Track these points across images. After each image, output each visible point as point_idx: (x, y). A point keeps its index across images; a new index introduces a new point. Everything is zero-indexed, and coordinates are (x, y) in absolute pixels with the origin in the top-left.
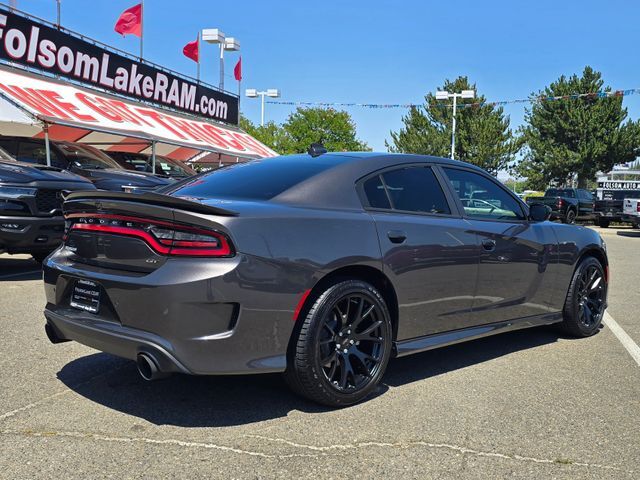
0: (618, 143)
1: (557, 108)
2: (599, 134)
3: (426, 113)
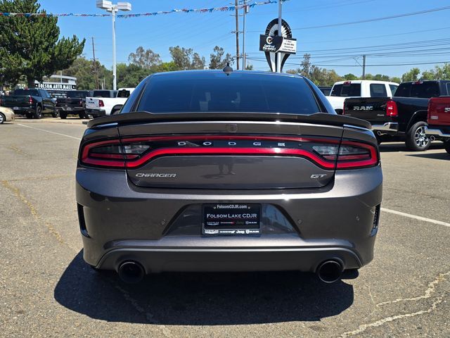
0: (60, 54)
1: (7, 22)
2: (44, 46)
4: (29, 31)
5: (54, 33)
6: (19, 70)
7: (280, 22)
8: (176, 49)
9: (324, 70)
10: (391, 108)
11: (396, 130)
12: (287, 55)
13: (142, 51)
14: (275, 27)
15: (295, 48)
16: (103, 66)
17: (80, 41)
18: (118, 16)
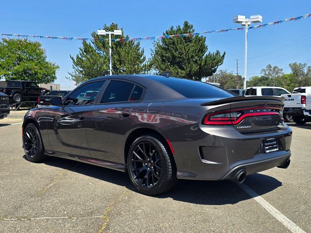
0: (205, 65)
2: (194, 60)
3: (92, 45)
4: (185, 48)
13: (270, 67)
17: (221, 55)
18: (250, 28)
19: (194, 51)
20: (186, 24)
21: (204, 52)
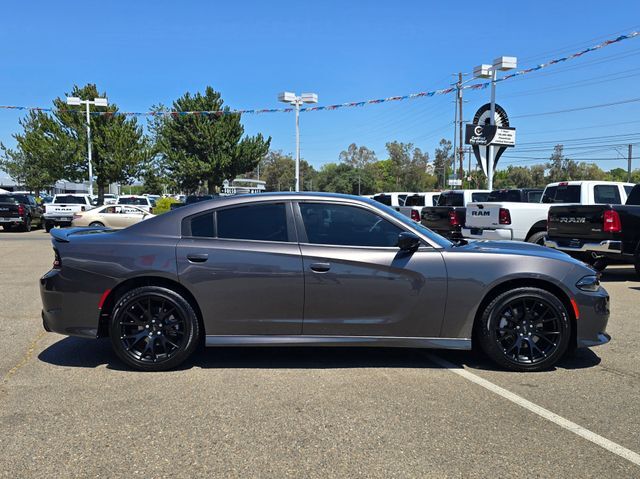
0: (241, 155)
1: (186, 122)
2: (224, 147)
3: (55, 118)
4: (208, 129)
5: (236, 131)
6: (198, 174)
7: (493, 107)
8: (394, 144)
9: (584, 164)
10: (610, 221)
11: (619, 252)
12: (502, 148)
13: (355, 148)
14: (486, 114)
15: (513, 139)
16: (311, 167)
17: (265, 140)
18: (302, 110)
19: (223, 135)
20: (210, 92)
21: (239, 135)
